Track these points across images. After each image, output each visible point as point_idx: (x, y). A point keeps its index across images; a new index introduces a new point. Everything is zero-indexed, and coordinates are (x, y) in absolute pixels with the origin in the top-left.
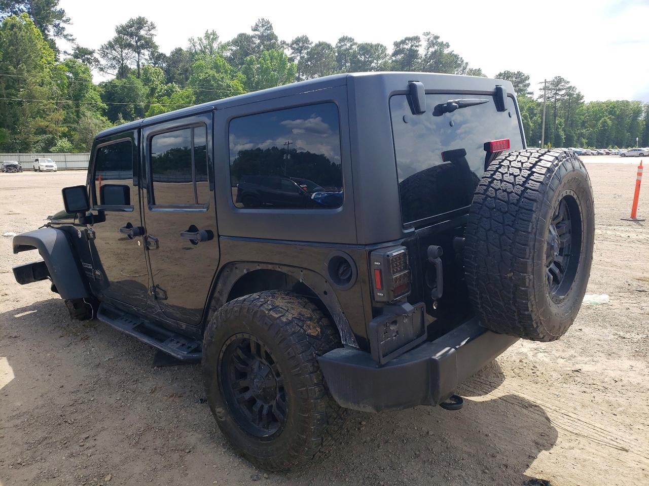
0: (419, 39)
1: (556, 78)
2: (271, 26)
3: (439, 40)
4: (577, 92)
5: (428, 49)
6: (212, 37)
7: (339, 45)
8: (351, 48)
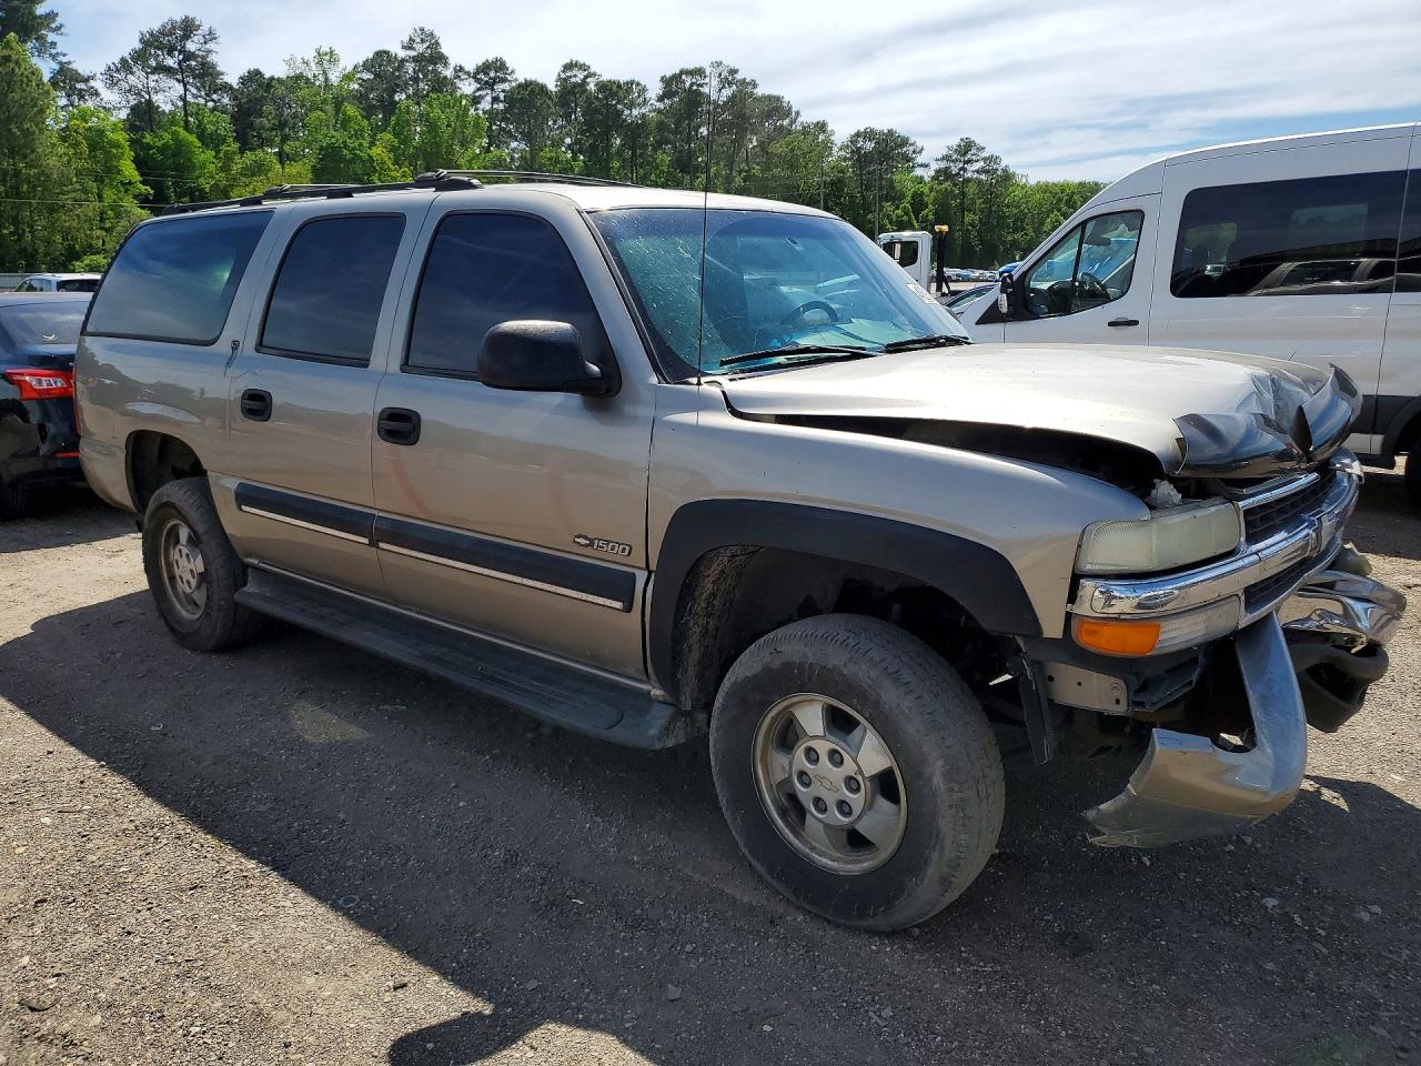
0: (704, 72)
1: (962, 140)
2: (437, 43)
3: (739, 76)
4: (1003, 164)
5: (720, 90)
6: (327, 57)
7: (563, 76)
8: (584, 83)
